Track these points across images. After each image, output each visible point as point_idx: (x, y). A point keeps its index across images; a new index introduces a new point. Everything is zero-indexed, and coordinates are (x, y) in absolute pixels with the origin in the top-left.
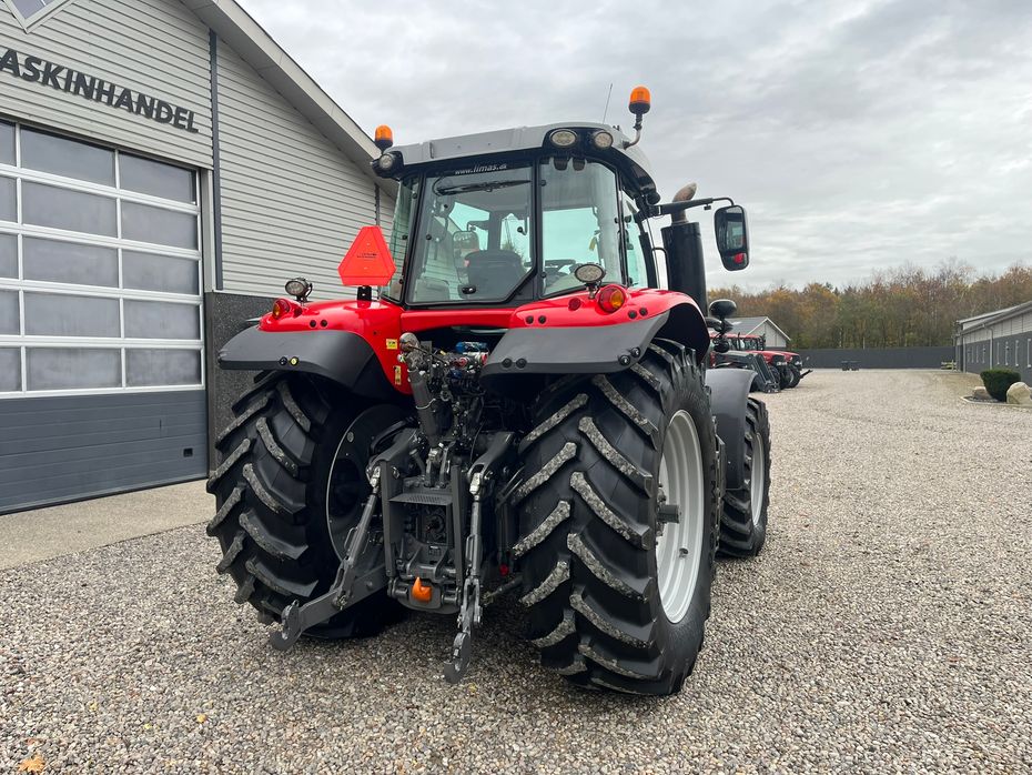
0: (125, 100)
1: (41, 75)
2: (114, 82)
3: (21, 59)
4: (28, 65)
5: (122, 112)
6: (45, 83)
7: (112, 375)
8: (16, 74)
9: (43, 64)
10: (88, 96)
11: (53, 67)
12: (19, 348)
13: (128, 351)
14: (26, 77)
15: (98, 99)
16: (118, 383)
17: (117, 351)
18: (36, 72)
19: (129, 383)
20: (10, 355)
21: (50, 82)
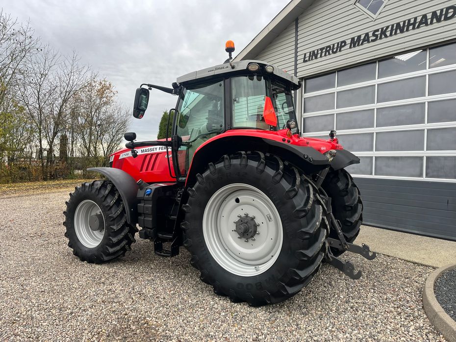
0: (424, 21)
1: (379, 36)
2: (415, 16)
3: (371, 34)
4: (374, 35)
5: (423, 28)
6: (381, 38)
7: (418, 170)
8: (369, 42)
9: (380, 30)
10: (402, 31)
11: (384, 29)
12: (372, 157)
13: (428, 158)
14: (373, 41)
15: (407, 30)
16: (421, 175)
17: (421, 158)
18: (377, 36)
19: (427, 176)
20: (368, 160)
21: (383, 36)
